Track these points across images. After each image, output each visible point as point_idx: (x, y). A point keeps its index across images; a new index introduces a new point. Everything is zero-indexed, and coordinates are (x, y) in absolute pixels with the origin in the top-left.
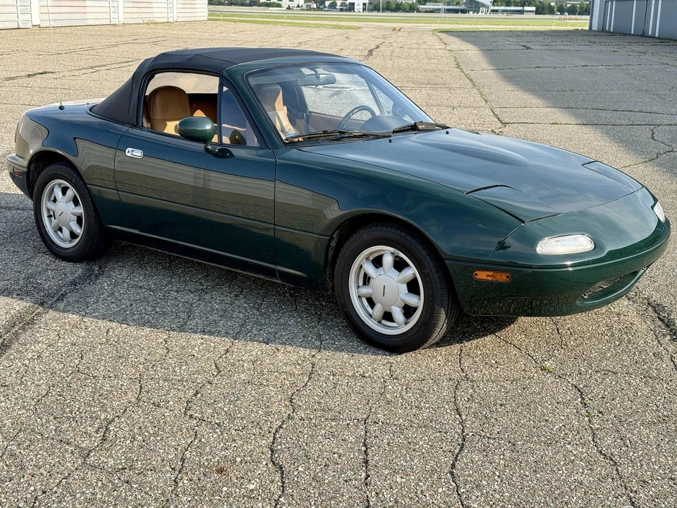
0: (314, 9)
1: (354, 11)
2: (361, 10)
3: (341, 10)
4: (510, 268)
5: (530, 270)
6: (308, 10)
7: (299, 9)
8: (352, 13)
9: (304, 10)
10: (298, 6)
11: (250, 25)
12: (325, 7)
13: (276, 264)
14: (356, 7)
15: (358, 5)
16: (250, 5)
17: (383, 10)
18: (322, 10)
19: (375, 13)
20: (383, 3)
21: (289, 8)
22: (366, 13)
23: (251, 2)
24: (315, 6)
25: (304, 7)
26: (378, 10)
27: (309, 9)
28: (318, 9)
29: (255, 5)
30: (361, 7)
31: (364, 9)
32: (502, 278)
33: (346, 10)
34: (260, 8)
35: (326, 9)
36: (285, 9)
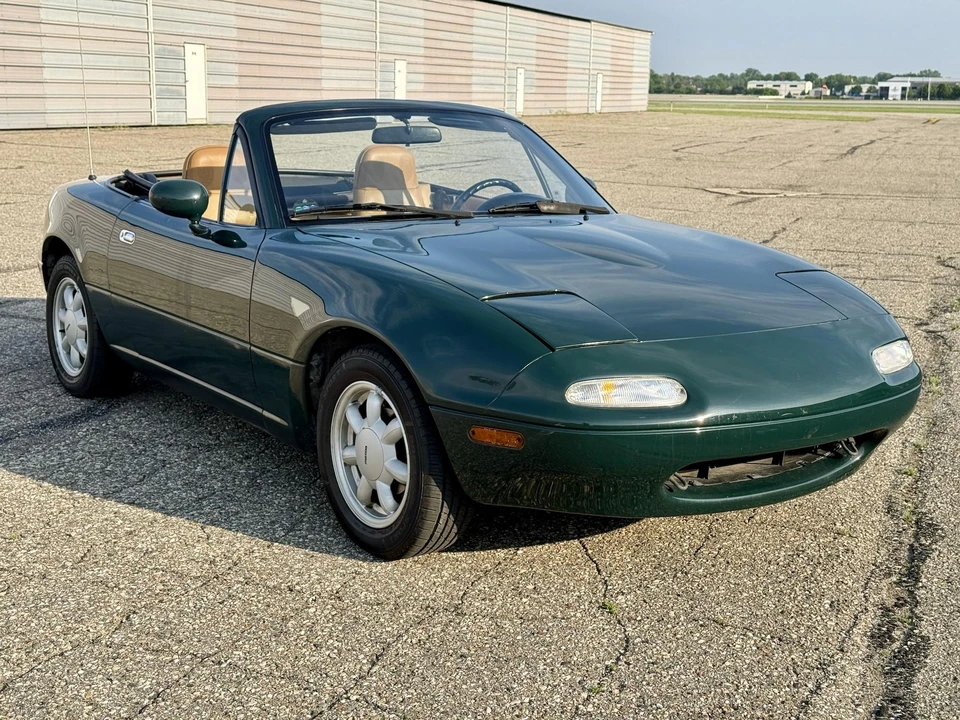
0: (826, 97)
1: (887, 98)
2: (899, 97)
3: (867, 97)
4: (523, 425)
5: (552, 432)
6: (817, 98)
7: (804, 97)
8: (883, 101)
9: (811, 98)
10: (803, 93)
11: (702, 116)
12: (843, 94)
13: (263, 409)
14: (891, 93)
15: (895, 90)
16: (733, 93)
17: (933, 98)
18: (838, 98)
19: (920, 101)
20: (932, 87)
21: (789, 96)
22: (906, 101)
23: (734, 88)
24: (828, 92)
25: (812, 94)
26: (925, 98)
27: (819, 96)
28: (833, 96)
29: (740, 93)
30: (899, 93)
31: (903, 97)
32: (511, 441)
33: (875, 98)
34: (747, 96)
35: (845, 96)
36: (783, 97)
